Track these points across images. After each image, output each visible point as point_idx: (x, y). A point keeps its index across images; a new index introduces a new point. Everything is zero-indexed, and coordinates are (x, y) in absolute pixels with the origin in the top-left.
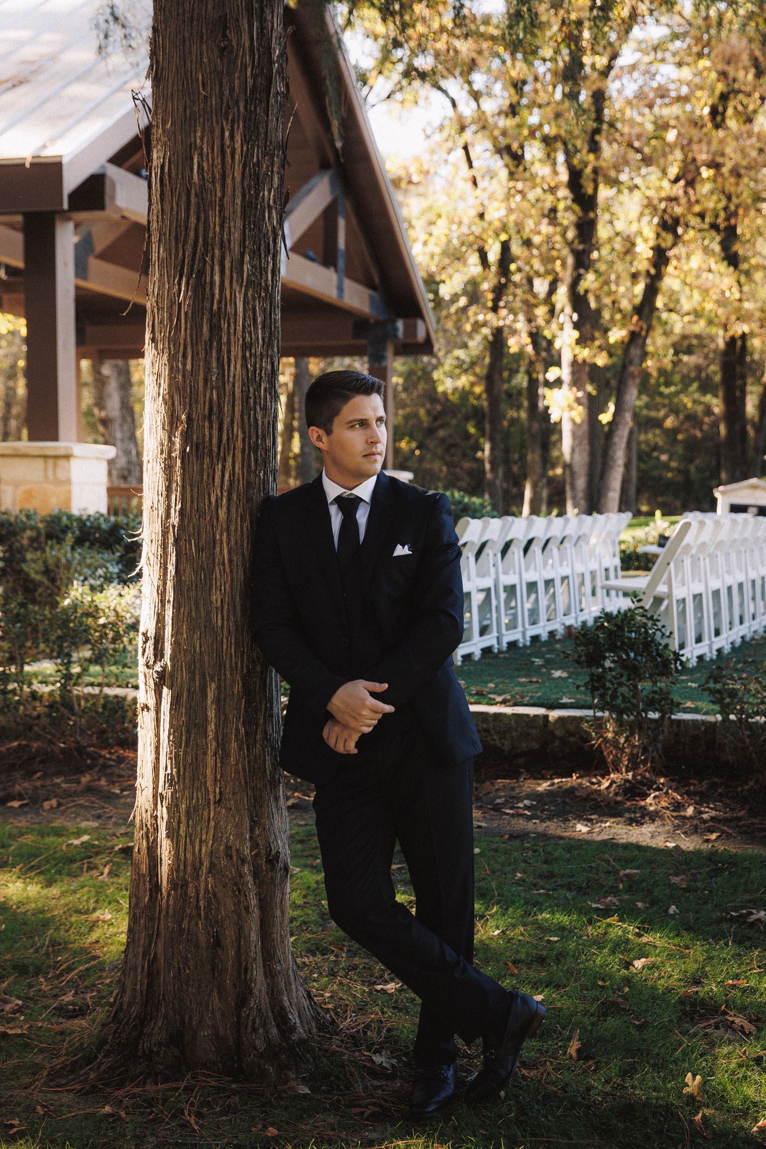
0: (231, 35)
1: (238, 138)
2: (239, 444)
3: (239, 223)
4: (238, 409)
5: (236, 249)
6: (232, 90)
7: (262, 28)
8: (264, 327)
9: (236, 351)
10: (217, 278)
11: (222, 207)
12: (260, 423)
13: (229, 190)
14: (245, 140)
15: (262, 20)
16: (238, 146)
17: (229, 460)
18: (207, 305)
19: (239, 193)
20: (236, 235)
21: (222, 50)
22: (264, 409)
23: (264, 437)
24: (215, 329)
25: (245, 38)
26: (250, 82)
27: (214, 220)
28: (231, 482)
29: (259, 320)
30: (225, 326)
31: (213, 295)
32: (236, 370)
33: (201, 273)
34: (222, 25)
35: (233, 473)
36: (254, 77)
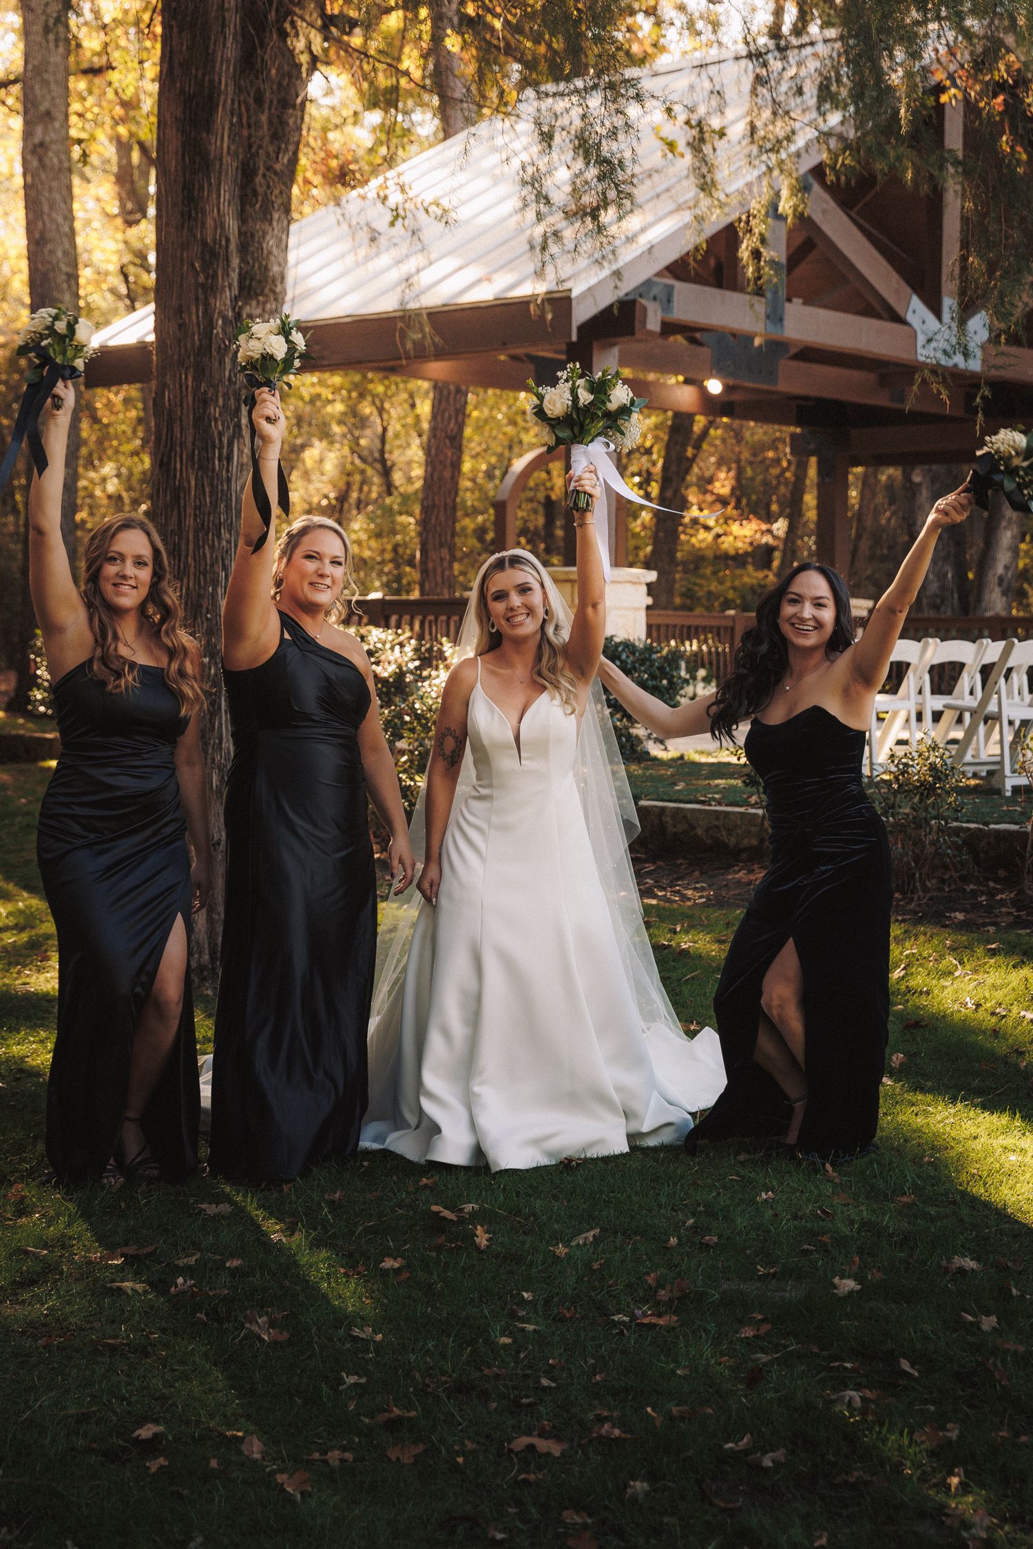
0: (185, 316)
1: (190, 379)
2: (192, 570)
3: (191, 431)
4: (191, 547)
5: (190, 446)
6: (186, 349)
7: (206, 312)
8: (211, 496)
9: (190, 511)
10: (178, 466)
11: (181, 421)
12: (208, 556)
13: (185, 412)
14: (194, 379)
15: (206, 304)
16: (190, 383)
17: (185, 580)
18: (171, 483)
19: (191, 411)
20: (190, 439)
21: (180, 326)
22: (212, 547)
23: (212, 565)
24: (176, 498)
25: (194, 317)
26: (197, 343)
27: (177, 430)
28: (187, 594)
29: (207, 490)
30: (182, 495)
31: (175, 476)
32: (190, 522)
33: (169, 462)
34: (180, 311)
35: (188, 588)
36: (200, 340)
